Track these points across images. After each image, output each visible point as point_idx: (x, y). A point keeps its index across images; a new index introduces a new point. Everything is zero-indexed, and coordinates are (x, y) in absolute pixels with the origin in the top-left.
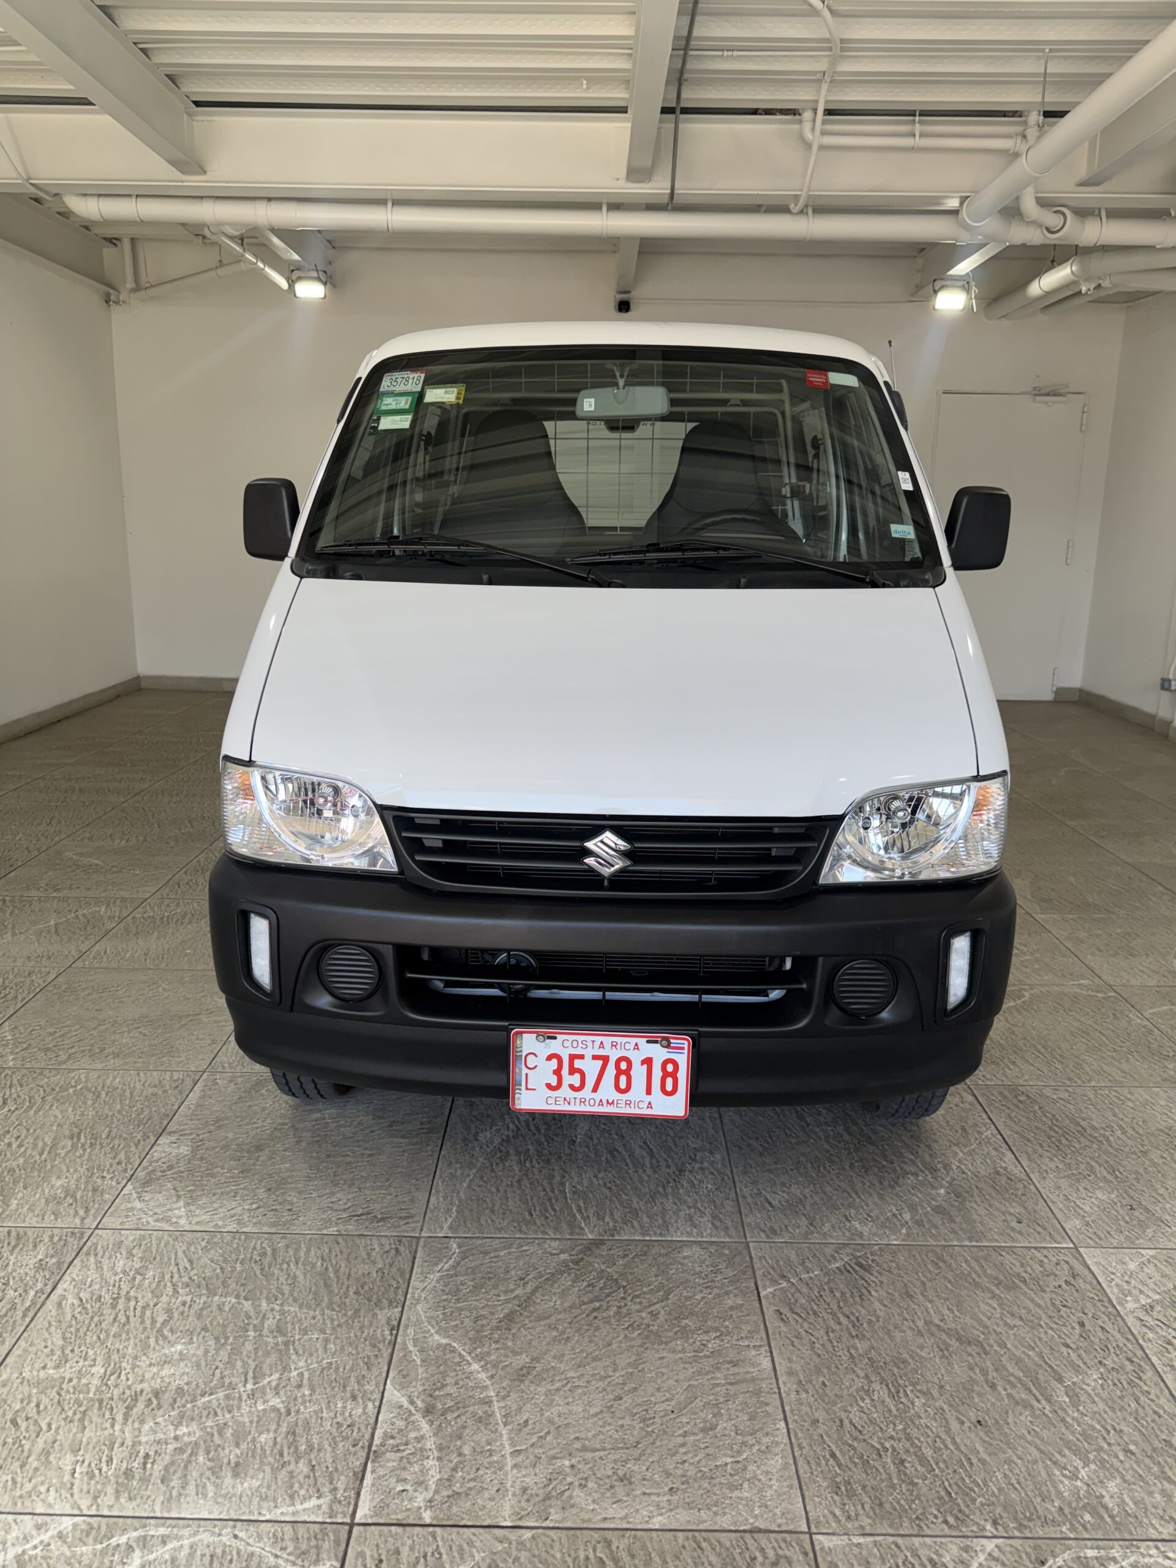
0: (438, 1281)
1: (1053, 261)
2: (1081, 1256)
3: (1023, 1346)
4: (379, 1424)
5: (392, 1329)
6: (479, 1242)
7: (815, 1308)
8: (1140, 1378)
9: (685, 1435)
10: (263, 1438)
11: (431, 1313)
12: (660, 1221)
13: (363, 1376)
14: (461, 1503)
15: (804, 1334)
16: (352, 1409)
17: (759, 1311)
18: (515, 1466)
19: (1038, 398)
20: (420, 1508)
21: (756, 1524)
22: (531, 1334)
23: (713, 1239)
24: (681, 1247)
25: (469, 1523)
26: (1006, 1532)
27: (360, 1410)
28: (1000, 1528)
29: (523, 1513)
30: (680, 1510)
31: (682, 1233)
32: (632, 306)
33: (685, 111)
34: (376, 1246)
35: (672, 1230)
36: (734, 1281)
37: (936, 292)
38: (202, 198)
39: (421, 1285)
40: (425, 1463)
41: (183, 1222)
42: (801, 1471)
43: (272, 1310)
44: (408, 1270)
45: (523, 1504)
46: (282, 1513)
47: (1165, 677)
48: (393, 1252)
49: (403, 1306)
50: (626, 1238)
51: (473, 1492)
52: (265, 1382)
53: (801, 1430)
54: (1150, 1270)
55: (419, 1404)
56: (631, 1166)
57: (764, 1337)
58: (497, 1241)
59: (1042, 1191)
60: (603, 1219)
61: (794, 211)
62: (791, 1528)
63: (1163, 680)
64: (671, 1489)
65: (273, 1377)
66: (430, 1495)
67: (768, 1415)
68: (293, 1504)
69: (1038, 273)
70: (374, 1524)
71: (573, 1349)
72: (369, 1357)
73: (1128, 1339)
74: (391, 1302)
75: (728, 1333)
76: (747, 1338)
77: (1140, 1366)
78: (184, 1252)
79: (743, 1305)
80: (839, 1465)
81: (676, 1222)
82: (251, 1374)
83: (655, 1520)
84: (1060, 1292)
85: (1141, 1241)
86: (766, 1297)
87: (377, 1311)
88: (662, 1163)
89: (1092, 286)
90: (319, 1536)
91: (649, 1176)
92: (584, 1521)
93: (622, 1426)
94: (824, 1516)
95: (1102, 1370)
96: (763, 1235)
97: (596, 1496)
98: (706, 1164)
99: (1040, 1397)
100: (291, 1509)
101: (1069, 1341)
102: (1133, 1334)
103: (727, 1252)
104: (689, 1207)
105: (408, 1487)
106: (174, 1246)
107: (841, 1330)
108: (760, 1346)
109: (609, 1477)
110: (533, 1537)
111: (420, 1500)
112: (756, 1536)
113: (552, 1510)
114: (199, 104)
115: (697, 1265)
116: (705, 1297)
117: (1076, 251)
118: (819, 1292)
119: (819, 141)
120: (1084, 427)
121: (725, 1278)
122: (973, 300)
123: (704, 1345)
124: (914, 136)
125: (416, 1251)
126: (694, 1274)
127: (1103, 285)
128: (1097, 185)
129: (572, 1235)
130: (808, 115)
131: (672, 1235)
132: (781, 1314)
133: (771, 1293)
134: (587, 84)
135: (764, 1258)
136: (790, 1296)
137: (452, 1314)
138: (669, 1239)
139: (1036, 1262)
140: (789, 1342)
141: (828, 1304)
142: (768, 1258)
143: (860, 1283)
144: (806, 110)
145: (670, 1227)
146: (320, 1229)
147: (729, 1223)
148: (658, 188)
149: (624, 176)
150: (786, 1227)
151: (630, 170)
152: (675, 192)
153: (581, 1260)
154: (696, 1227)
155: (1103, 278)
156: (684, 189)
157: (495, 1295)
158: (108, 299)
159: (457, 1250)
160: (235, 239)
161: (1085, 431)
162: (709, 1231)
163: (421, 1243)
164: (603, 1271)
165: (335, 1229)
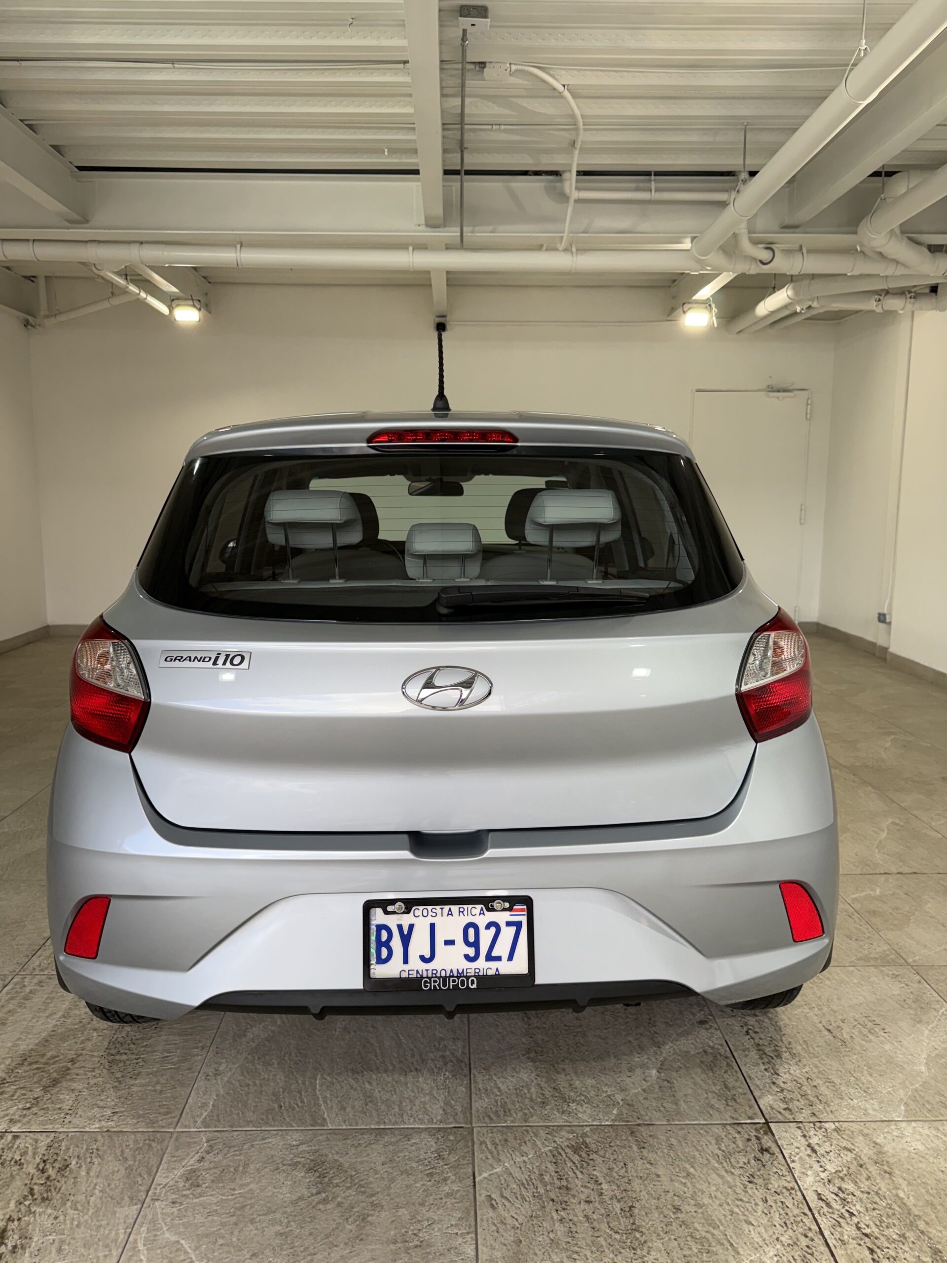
0: (181, 1177)
1: (774, 288)
2: (771, 1131)
3: (710, 1225)
5: (126, 1229)
6: (228, 1135)
7: (524, 1192)
8: (812, 1254)
11: (169, 1210)
12: (397, 1110)
15: (510, 1220)
17: (471, 1196)
19: (772, 394)
22: (257, 1229)
23: (442, 1126)
24: (411, 1134)
31: (415, 1121)
32: (448, 327)
33: (469, 173)
34: (131, 1143)
35: (406, 1118)
36: (456, 1167)
37: (684, 312)
39: (164, 1181)
47: (882, 612)
48: (146, 1147)
49: (143, 1204)
50: (362, 1127)
56: (379, 1057)
57: (473, 1224)
58: (244, 1134)
59: (743, 1068)
60: (345, 1109)
61: (560, 249)
63: (880, 614)
69: (762, 298)
73: (805, 1214)
74: (131, 1199)
75: (440, 1221)
76: (456, 1225)
77: (814, 1240)
79: (458, 1191)
81: (411, 1109)
84: (749, 1168)
86: (481, 1181)
87: (118, 1209)
88: (408, 1052)
89: (805, 308)
91: (394, 1066)
95: (778, 1246)
96: (487, 1120)
98: (448, 1053)
101: (752, 1219)
102: (810, 1209)
103: (452, 1138)
104: (425, 1095)
107: (545, 1214)
108: (468, 1233)
114: (81, 169)
115: (422, 1152)
116: (424, 1185)
117: (792, 279)
118: (529, 1176)
119: (575, 195)
120: (808, 416)
121: (445, 1165)
122: (714, 318)
123: (415, 1235)
124: (651, 191)
125: (167, 1147)
126: (418, 1162)
127: (813, 306)
128: (797, 227)
129: (314, 1126)
130: (566, 176)
131: (405, 1123)
132: (492, 1199)
133: (485, 1178)
134: (388, 152)
135: (485, 1143)
136: (503, 1182)
137: (186, 1210)
138: (402, 1126)
139: (729, 1139)
140: (495, 1228)
141: (537, 1188)
142: (488, 1143)
143: (569, 1165)
144: (564, 172)
145: (405, 1115)
146: (84, 1127)
147: (459, 1109)
148: (452, 233)
149: (423, 222)
150: (510, 1111)
151: (426, 219)
152: (464, 234)
153: (318, 1151)
154: (428, 1115)
155: (812, 300)
156: (472, 232)
157: (231, 1189)
158: (27, 324)
159: (205, 1145)
160: (118, 274)
161: (810, 419)
162: (439, 1118)
163: (172, 1139)
164: (336, 1161)
165: (97, 1126)
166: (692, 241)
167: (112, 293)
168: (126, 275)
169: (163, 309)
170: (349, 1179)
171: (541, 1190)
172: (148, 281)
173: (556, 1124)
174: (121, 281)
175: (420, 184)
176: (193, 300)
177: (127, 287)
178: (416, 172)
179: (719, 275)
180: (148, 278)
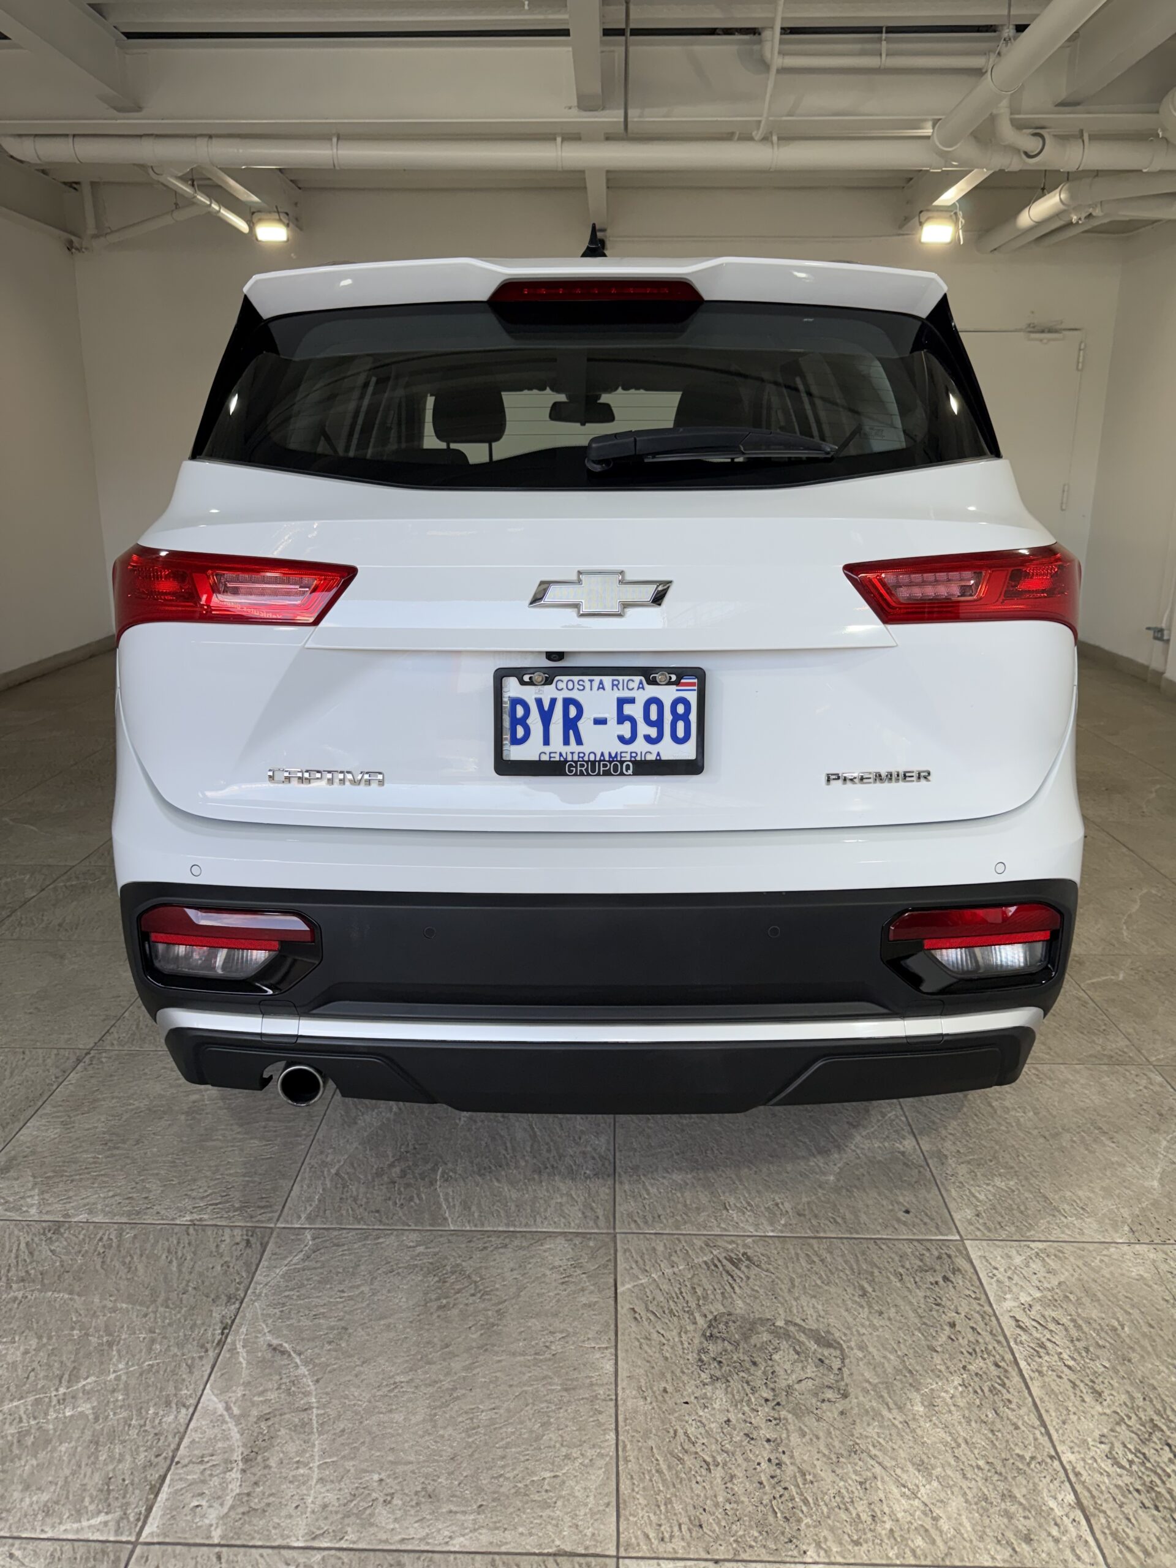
0: (283, 1276)
1: (1043, 189)
2: (966, 1249)
3: (886, 1349)
4: (189, 1431)
5: (225, 1328)
6: (336, 1233)
7: (673, 1306)
8: (1003, 1385)
9: (506, 1447)
10: (63, 1448)
11: (271, 1311)
12: (529, 1210)
13: (184, 1380)
14: (255, 1521)
15: (655, 1336)
16: (163, 1416)
17: (612, 1310)
18: (321, 1480)
19: (1033, 336)
20: (211, 1525)
21: (562, 1547)
22: (368, 1334)
23: (580, 1231)
24: (545, 1239)
25: (260, 1543)
26: (829, 1557)
27: (172, 1417)
28: (822, 1553)
29: (318, 1532)
30: (484, 1531)
31: (549, 1224)
32: (608, 244)
34: (227, 1237)
35: (539, 1220)
36: (593, 1276)
37: (921, 224)
38: (140, 136)
39: (265, 1280)
40: (228, 1474)
41: (33, 1211)
42: (622, 1487)
43: (104, 1307)
44: (255, 1261)
45: (321, 1523)
46: (65, 1530)
47: (1158, 626)
48: (244, 1243)
49: (241, 1303)
50: (489, 1229)
51: (270, 1509)
52: (80, 1385)
53: (632, 1441)
54: (1036, 1265)
55: (236, 1411)
56: (510, 1151)
57: (613, 1338)
58: (354, 1233)
59: (938, 1178)
60: (470, 1208)
61: (757, 138)
62: (598, 1551)
63: (1156, 629)
64: (481, 1506)
65: (89, 1380)
66: (225, 1509)
67: (599, 1424)
68: (80, 1521)
69: (1027, 203)
70: (159, 1543)
71: (409, 1350)
72: (193, 1358)
73: (999, 1342)
74: (229, 1298)
75: (575, 1334)
76: (595, 1339)
77: (1006, 1371)
78: (27, 1244)
79: (596, 1302)
80: (664, 1481)
81: (546, 1210)
82: (66, 1376)
83: (454, 1542)
84: (937, 1289)
85: (1032, 1233)
86: (623, 1293)
87: (214, 1309)
88: (544, 1148)
89: (1083, 215)
90: (99, 1556)
91: (526, 1161)
92: (381, 1541)
93: (442, 1436)
94: (636, 1538)
95: (964, 1376)
96: (633, 1225)
97: (399, 1514)
99: (892, 1405)
100: (75, 1526)
101: (935, 1343)
102: (1005, 1336)
103: (592, 1244)
104: (562, 1195)
105: (204, 1503)
106: (18, 1237)
107: (695, 1331)
108: (606, 1348)
109: (416, 1493)
110: (323, 1559)
111: (212, 1516)
112: (559, 1559)
113: (349, 1529)
114: (129, 35)
115: (557, 1259)
116: (558, 1294)
117: (1068, 177)
118: (680, 1289)
119: (778, 61)
120: (1080, 365)
121: (584, 1273)
122: (961, 232)
123: (547, 1347)
124: (881, 55)
125: (267, 1243)
126: (552, 1269)
127: (1094, 214)
128: (1077, 104)
129: (433, 1226)
130: (767, 34)
131: (537, 1227)
132: (635, 1312)
133: (629, 1289)
134: (529, 5)
135: (630, 1251)
136: (649, 1293)
137: (290, 1312)
138: (534, 1230)
139: (916, 1257)
140: (637, 1344)
141: (687, 1302)
142: (633, 1251)
143: (726, 1279)
144: (764, 28)
145: (538, 1217)
146: (173, 1219)
147: (600, 1213)
148: (613, 117)
149: (575, 102)
150: (659, 1216)
151: (580, 98)
152: (629, 119)
153: (438, 1253)
154: (564, 1217)
155: (1094, 206)
156: (640, 117)
157: (339, 1291)
158: (70, 246)
159: (310, 1243)
160: (182, 179)
161: (1082, 370)
162: (577, 1221)
163: (274, 1235)
164: (458, 1265)
165: (189, 1218)
166: (933, 127)
167: (176, 204)
168: (193, 181)
169: (242, 225)
170: (473, 1285)
171: (693, 1305)
172: (220, 187)
173: (713, 1233)
174: (187, 189)
175: (570, 49)
176: (278, 212)
177: (195, 197)
178: (565, 33)
179: (970, 171)
180: (220, 183)
